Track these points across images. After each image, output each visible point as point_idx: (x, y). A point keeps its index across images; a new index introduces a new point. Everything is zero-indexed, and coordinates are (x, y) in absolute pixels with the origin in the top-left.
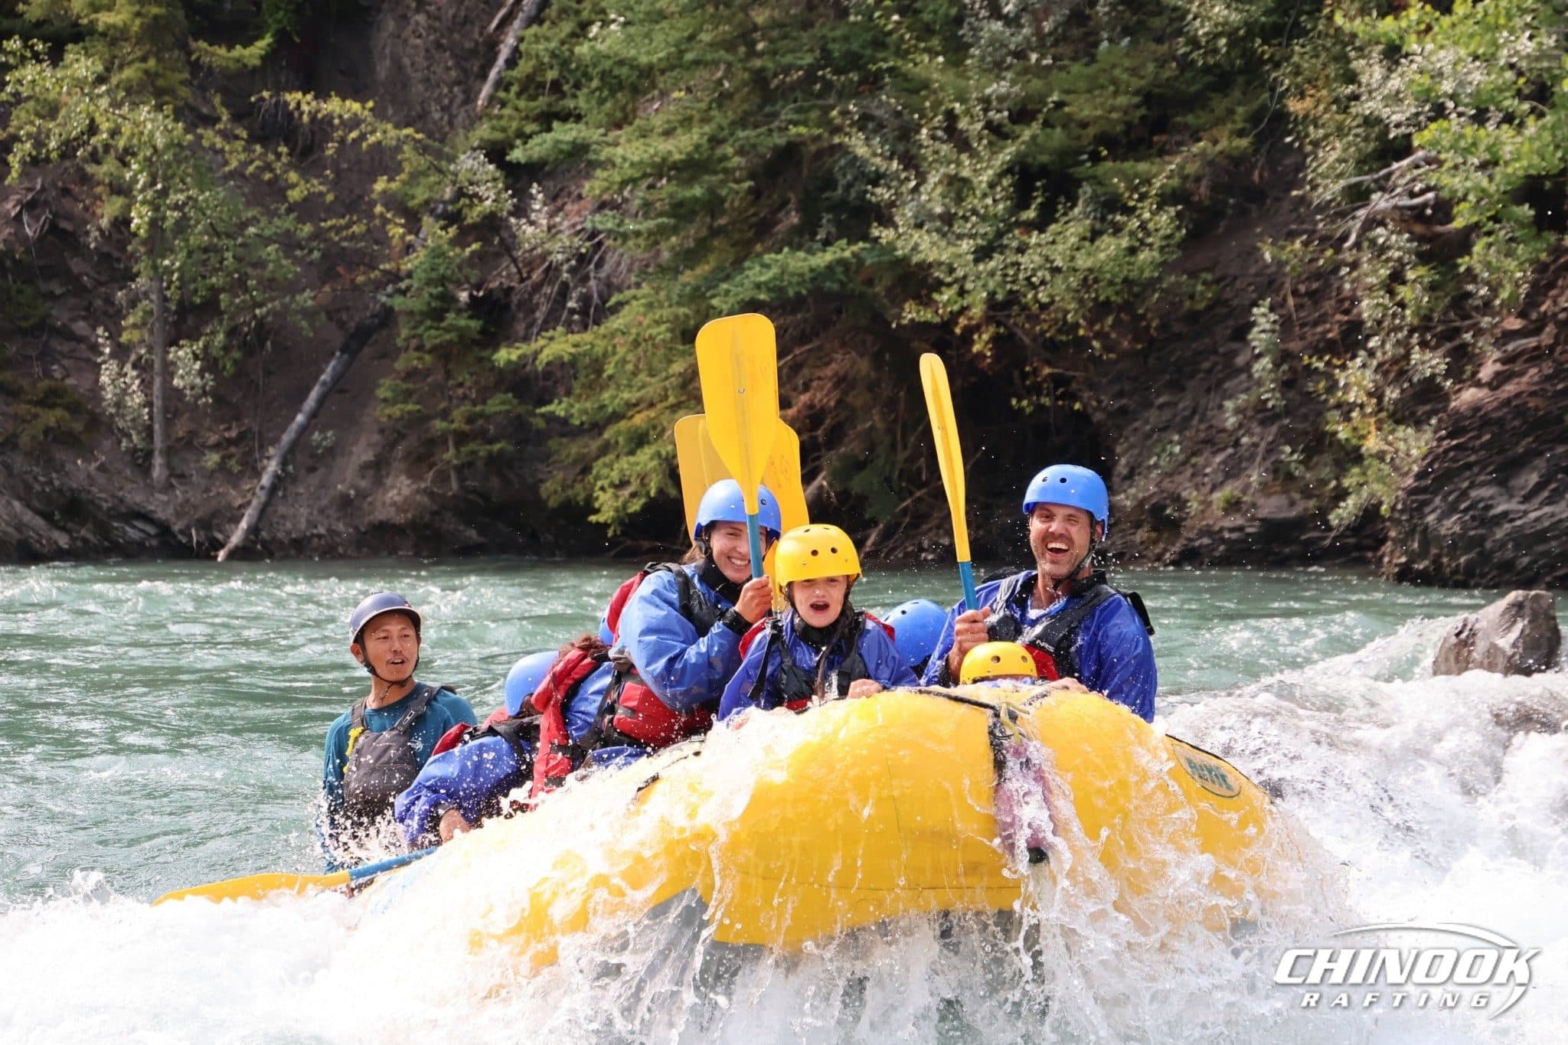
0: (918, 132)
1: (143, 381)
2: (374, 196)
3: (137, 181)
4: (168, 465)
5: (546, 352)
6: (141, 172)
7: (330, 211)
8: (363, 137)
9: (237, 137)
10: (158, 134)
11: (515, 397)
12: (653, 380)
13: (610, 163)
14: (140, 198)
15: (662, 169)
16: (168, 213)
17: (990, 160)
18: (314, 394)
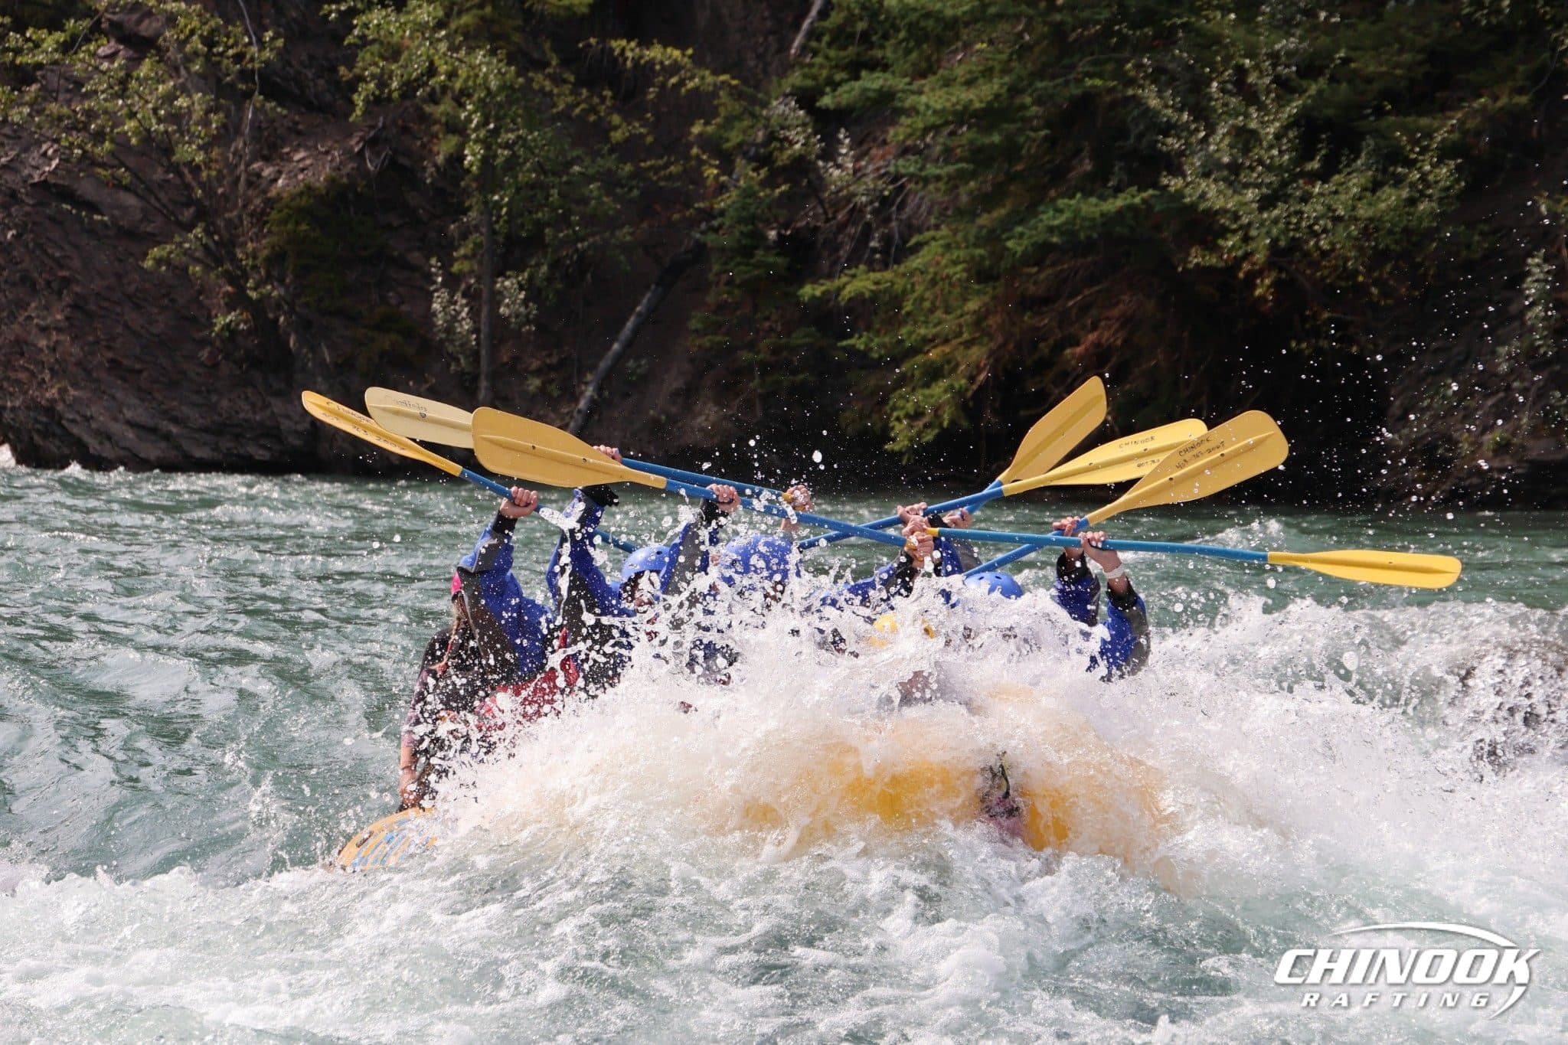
0: (1209, 85)
1: (471, 309)
2: (691, 138)
3: (471, 121)
4: (493, 388)
5: (848, 288)
6: (475, 112)
7: (650, 152)
8: (682, 82)
9: (565, 81)
10: (492, 77)
11: (818, 330)
12: (949, 317)
13: (913, 111)
14: (473, 136)
15: (963, 116)
16: (499, 151)
17: (1276, 113)
18: (630, 324)
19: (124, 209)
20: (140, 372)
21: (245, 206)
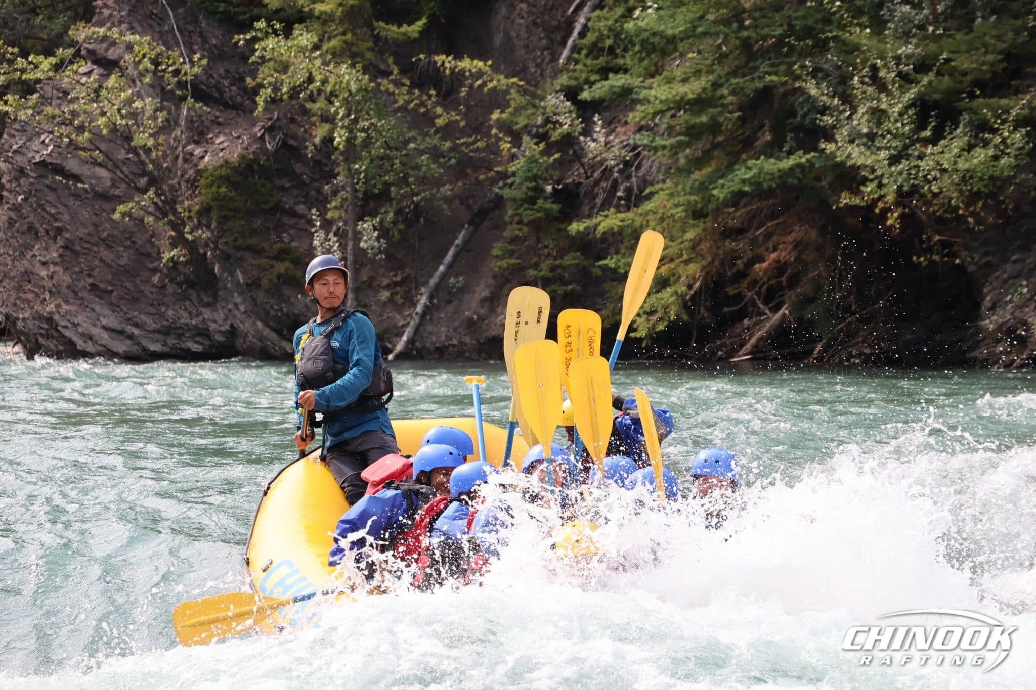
0: (852, 79)
1: (341, 244)
2: (491, 123)
3: (338, 114)
4: (356, 299)
5: (603, 225)
6: (341, 107)
7: (463, 133)
8: (484, 84)
9: (403, 85)
10: (352, 82)
11: (582, 254)
12: (673, 244)
13: (646, 101)
14: (340, 124)
15: (680, 104)
16: (358, 134)
17: (900, 97)
18: (451, 253)
19: (99, 179)
20: (111, 292)
21: (182, 176)
